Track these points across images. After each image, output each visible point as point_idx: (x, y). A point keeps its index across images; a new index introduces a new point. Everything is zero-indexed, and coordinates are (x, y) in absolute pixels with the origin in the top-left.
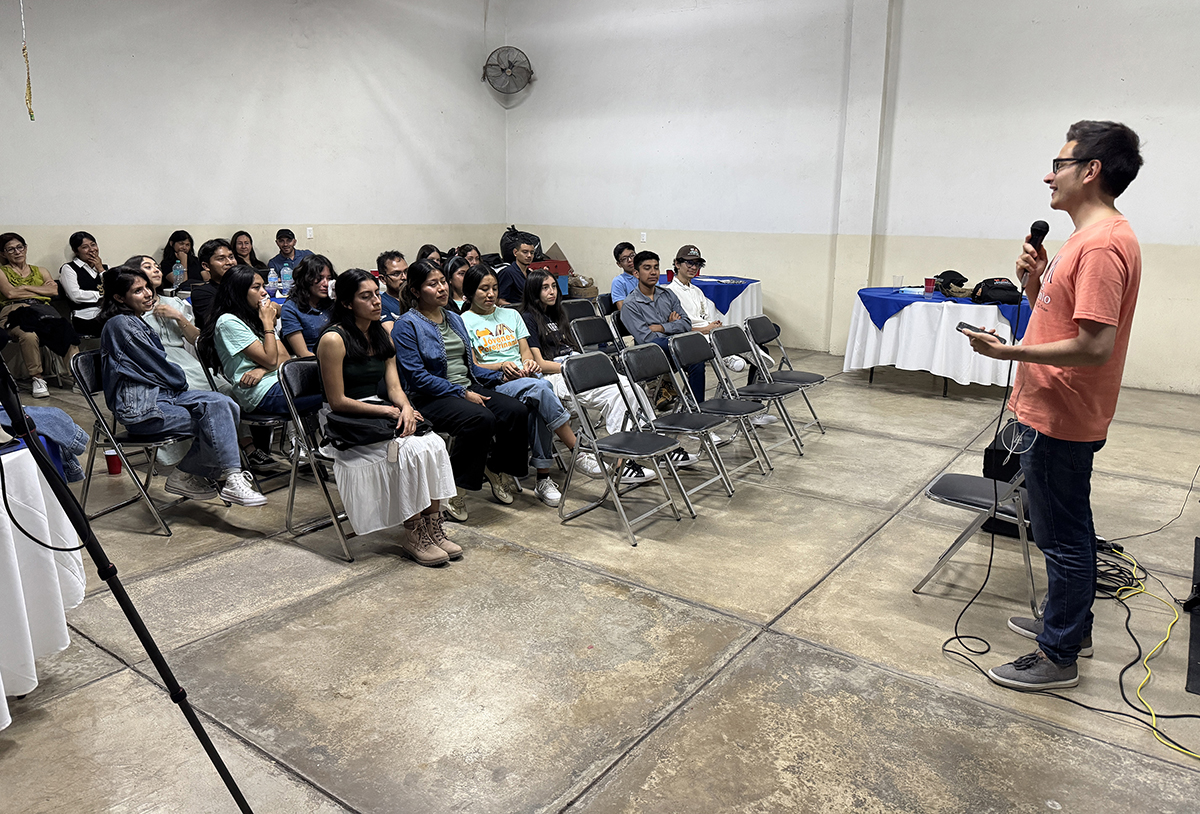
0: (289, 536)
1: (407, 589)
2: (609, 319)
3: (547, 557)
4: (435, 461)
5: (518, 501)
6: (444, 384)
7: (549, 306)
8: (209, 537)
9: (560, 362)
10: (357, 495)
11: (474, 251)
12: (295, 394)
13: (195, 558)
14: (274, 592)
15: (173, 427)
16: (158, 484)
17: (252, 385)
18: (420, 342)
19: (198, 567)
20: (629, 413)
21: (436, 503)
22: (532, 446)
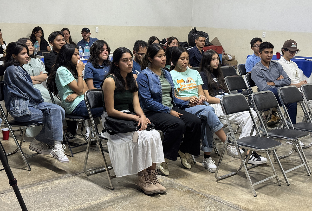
0: (84, 175)
1: (139, 206)
2: (244, 77)
3: (209, 198)
4: (155, 144)
5: (194, 168)
6: (161, 106)
7: (214, 69)
8: (48, 173)
9: (219, 98)
10: (118, 158)
11: (175, 40)
12: (91, 106)
13: (41, 182)
14: (77, 201)
15: (35, 119)
16: (26, 145)
17: (70, 101)
18: (150, 84)
19: (43, 186)
20: (254, 127)
21: (154, 164)
22: (203, 140)
